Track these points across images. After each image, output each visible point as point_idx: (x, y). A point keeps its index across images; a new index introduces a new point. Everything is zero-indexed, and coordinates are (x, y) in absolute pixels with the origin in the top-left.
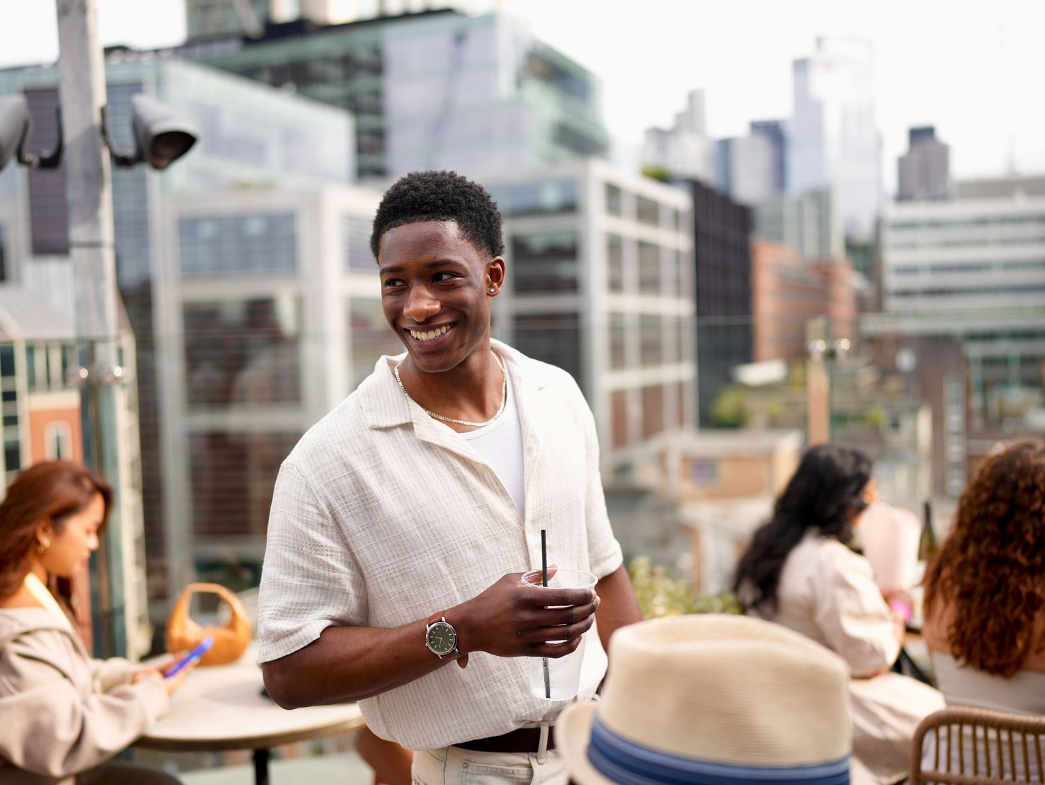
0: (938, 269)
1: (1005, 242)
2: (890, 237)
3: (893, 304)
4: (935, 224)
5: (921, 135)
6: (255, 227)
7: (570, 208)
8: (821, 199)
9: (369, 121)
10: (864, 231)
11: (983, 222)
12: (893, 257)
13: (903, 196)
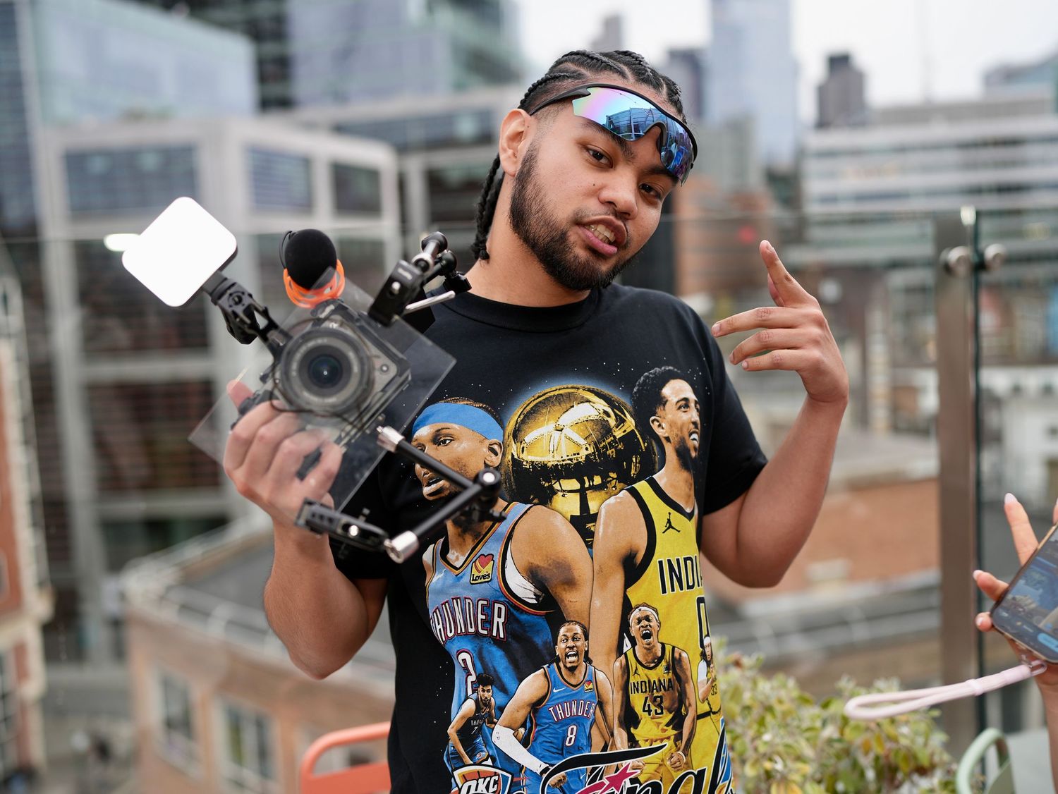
0: (861, 197)
1: (926, 169)
2: (812, 167)
3: (816, 233)
4: (856, 153)
5: (839, 63)
6: (150, 162)
7: (486, 138)
8: (740, 129)
9: (271, 48)
10: (783, 159)
11: (901, 149)
12: (815, 186)
13: (822, 124)
